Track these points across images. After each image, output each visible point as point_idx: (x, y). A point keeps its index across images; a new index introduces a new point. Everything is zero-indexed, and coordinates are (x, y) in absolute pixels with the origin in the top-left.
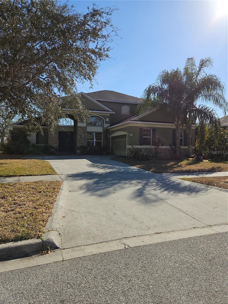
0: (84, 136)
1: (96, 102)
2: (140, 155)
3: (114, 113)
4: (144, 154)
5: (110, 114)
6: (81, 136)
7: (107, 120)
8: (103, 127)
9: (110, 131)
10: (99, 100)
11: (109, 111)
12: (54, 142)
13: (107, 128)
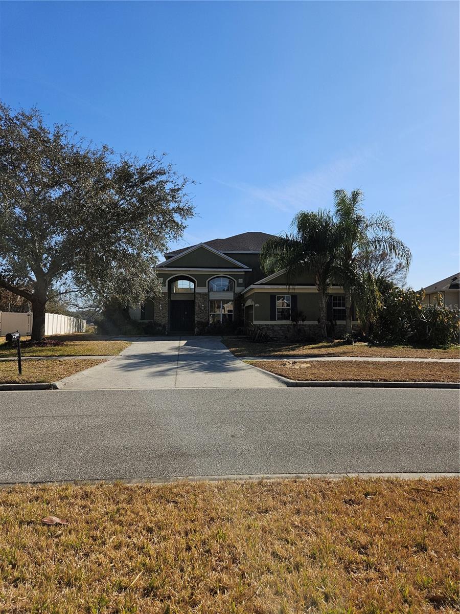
0: (205, 307)
1: (223, 255)
2: (256, 335)
3: (251, 270)
4: (262, 334)
5: (245, 272)
6: (199, 307)
7: (241, 281)
8: (234, 292)
9: (245, 297)
10: (227, 252)
11: (243, 268)
12: (162, 315)
13: (240, 293)
